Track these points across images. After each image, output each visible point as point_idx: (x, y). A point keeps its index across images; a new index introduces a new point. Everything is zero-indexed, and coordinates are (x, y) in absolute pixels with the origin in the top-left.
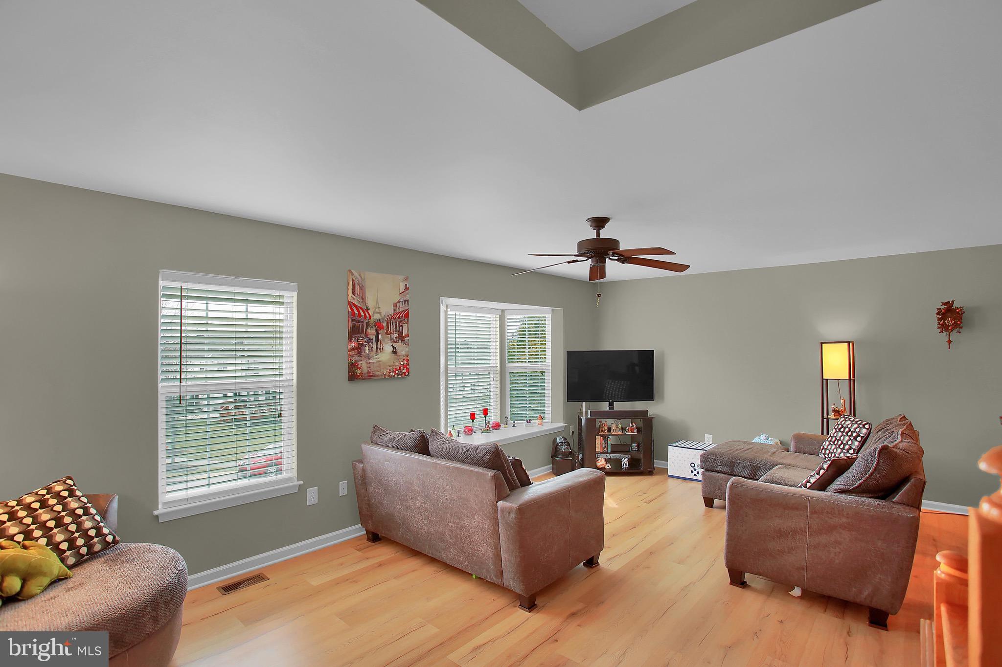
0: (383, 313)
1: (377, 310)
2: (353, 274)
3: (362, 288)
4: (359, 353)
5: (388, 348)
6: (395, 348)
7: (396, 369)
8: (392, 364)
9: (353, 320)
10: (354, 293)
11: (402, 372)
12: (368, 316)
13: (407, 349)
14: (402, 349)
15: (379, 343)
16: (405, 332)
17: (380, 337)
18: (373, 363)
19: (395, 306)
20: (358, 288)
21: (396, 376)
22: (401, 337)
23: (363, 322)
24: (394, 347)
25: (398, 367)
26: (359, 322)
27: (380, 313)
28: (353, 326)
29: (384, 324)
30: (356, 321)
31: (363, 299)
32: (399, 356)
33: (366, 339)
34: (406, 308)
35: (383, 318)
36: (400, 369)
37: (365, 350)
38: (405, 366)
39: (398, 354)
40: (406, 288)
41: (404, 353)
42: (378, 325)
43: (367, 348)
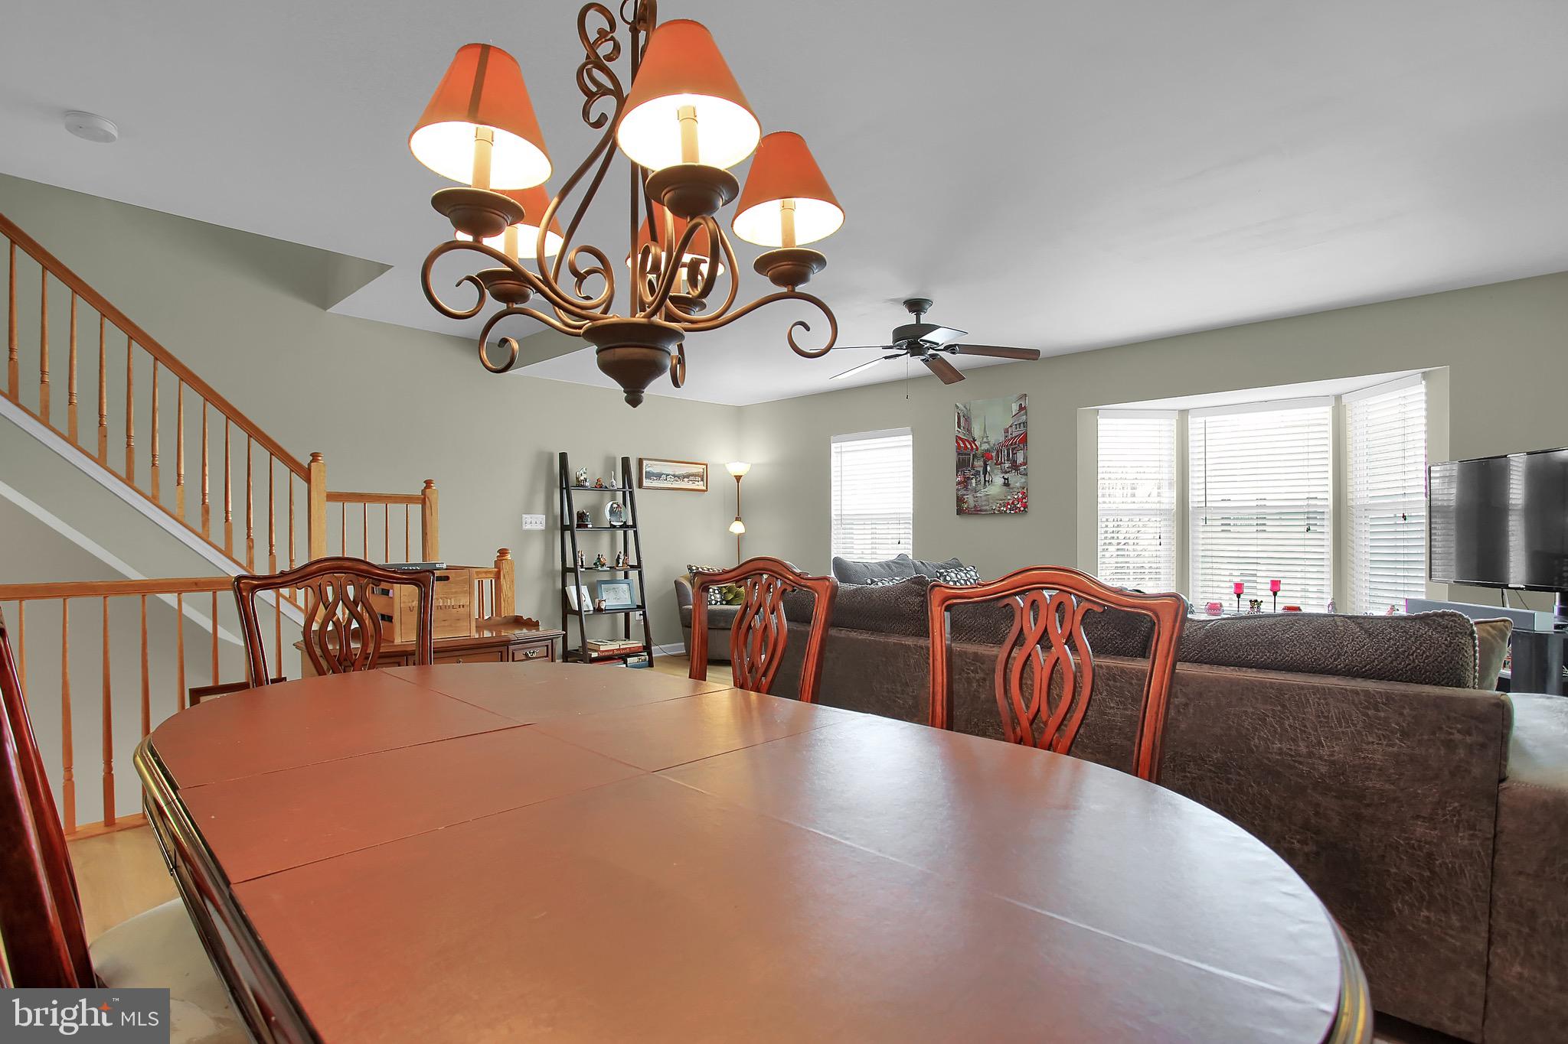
0: (992, 441)
1: (985, 440)
2: (957, 407)
3: (968, 420)
4: (966, 488)
5: (998, 480)
6: (1007, 479)
7: (1008, 504)
8: (1004, 498)
9: (959, 454)
10: (959, 427)
11: (1018, 507)
12: (974, 447)
13: (1023, 480)
14: (1016, 480)
15: (987, 475)
16: (1020, 459)
17: (988, 468)
18: (981, 497)
19: (1006, 431)
20: (964, 420)
21: (1008, 511)
22: (1015, 467)
23: (969, 454)
24: (1005, 479)
25: (1011, 502)
26: (965, 454)
27: (988, 443)
28: (959, 459)
29: (994, 454)
30: (962, 454)
31: (969, 430)
32: (1012, 488)
33: (973, 472)
34: (1021, 432)
35: (992, 448)
36: (1013, 503)
37: (971, 483)
38: (1019, 500)
39: (1011, 486)
40: (1021, 408)
41: (1018, 485)
42: (986, 456)
43: (974, 481)
